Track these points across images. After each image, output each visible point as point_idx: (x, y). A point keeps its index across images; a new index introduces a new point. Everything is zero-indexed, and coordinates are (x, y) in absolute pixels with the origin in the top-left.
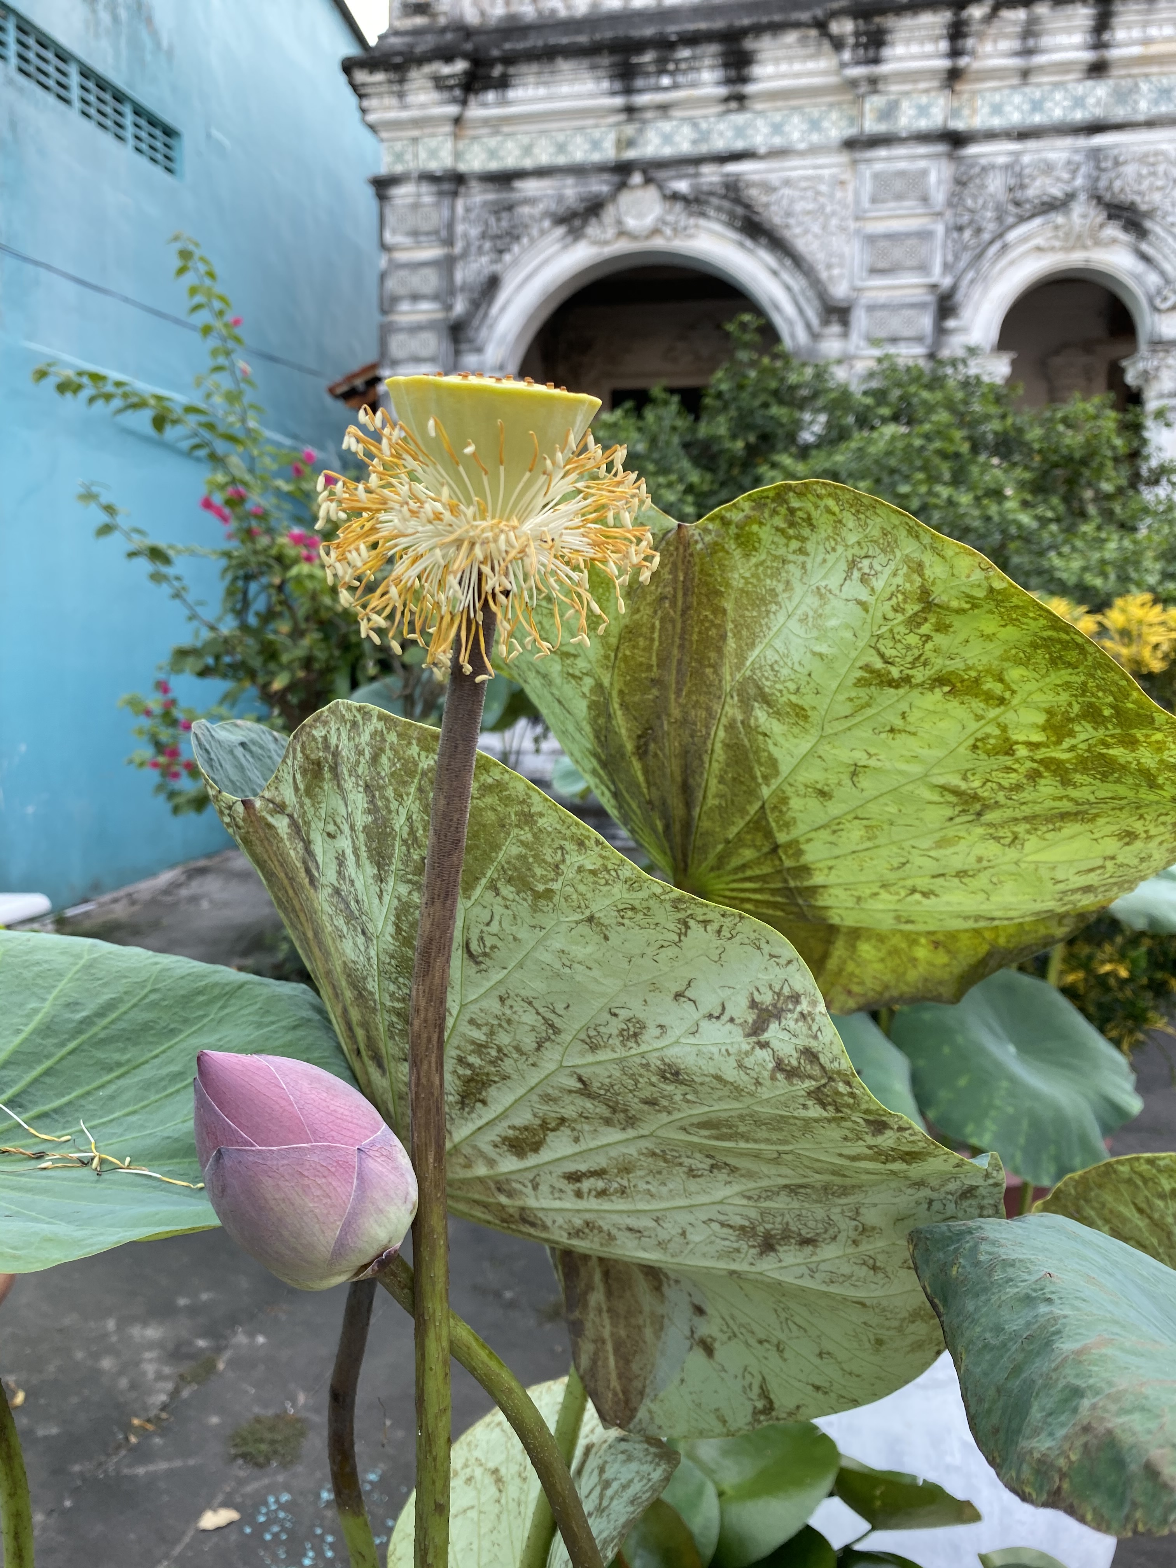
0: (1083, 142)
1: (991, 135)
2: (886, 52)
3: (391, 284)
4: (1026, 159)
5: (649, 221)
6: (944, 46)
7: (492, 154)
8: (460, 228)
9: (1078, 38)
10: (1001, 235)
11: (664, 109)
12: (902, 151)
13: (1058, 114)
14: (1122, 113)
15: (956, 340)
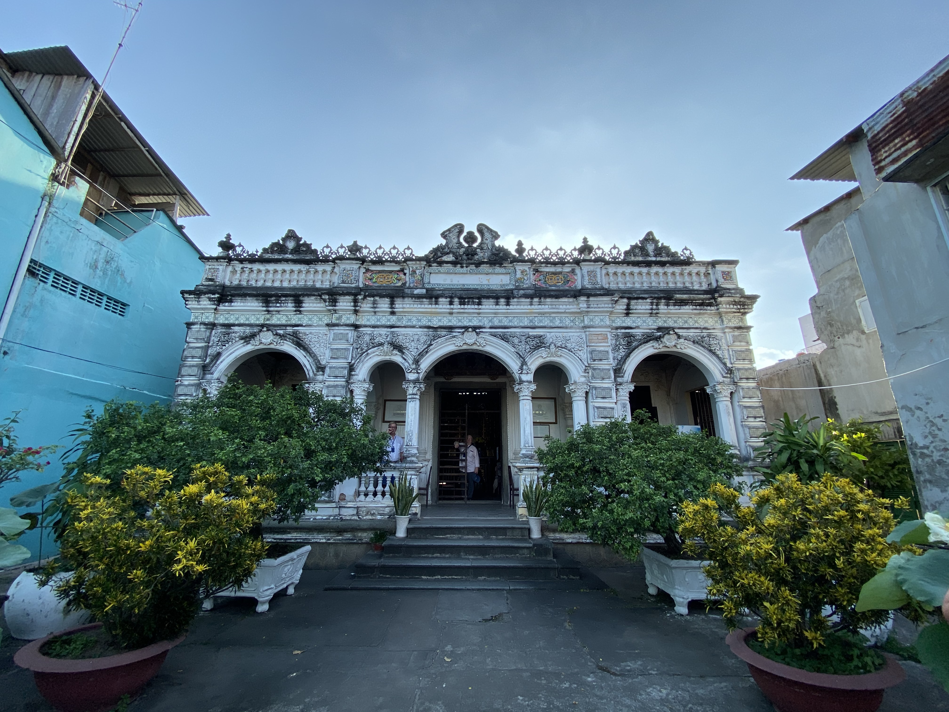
0: (389, 330)
1: (366, 326)
2: (338, 304)
3: (185, 353)
4: (375, 333)
5: (269, 341)
6: (352, 304)
7: (226, 319)
8: (212, 338)
9: (387, 306)
10: (366, 351)
11: (278, 311)
12: (342, 328)
13: (383, 323)
14: (399, 324)
15: (355, 377)
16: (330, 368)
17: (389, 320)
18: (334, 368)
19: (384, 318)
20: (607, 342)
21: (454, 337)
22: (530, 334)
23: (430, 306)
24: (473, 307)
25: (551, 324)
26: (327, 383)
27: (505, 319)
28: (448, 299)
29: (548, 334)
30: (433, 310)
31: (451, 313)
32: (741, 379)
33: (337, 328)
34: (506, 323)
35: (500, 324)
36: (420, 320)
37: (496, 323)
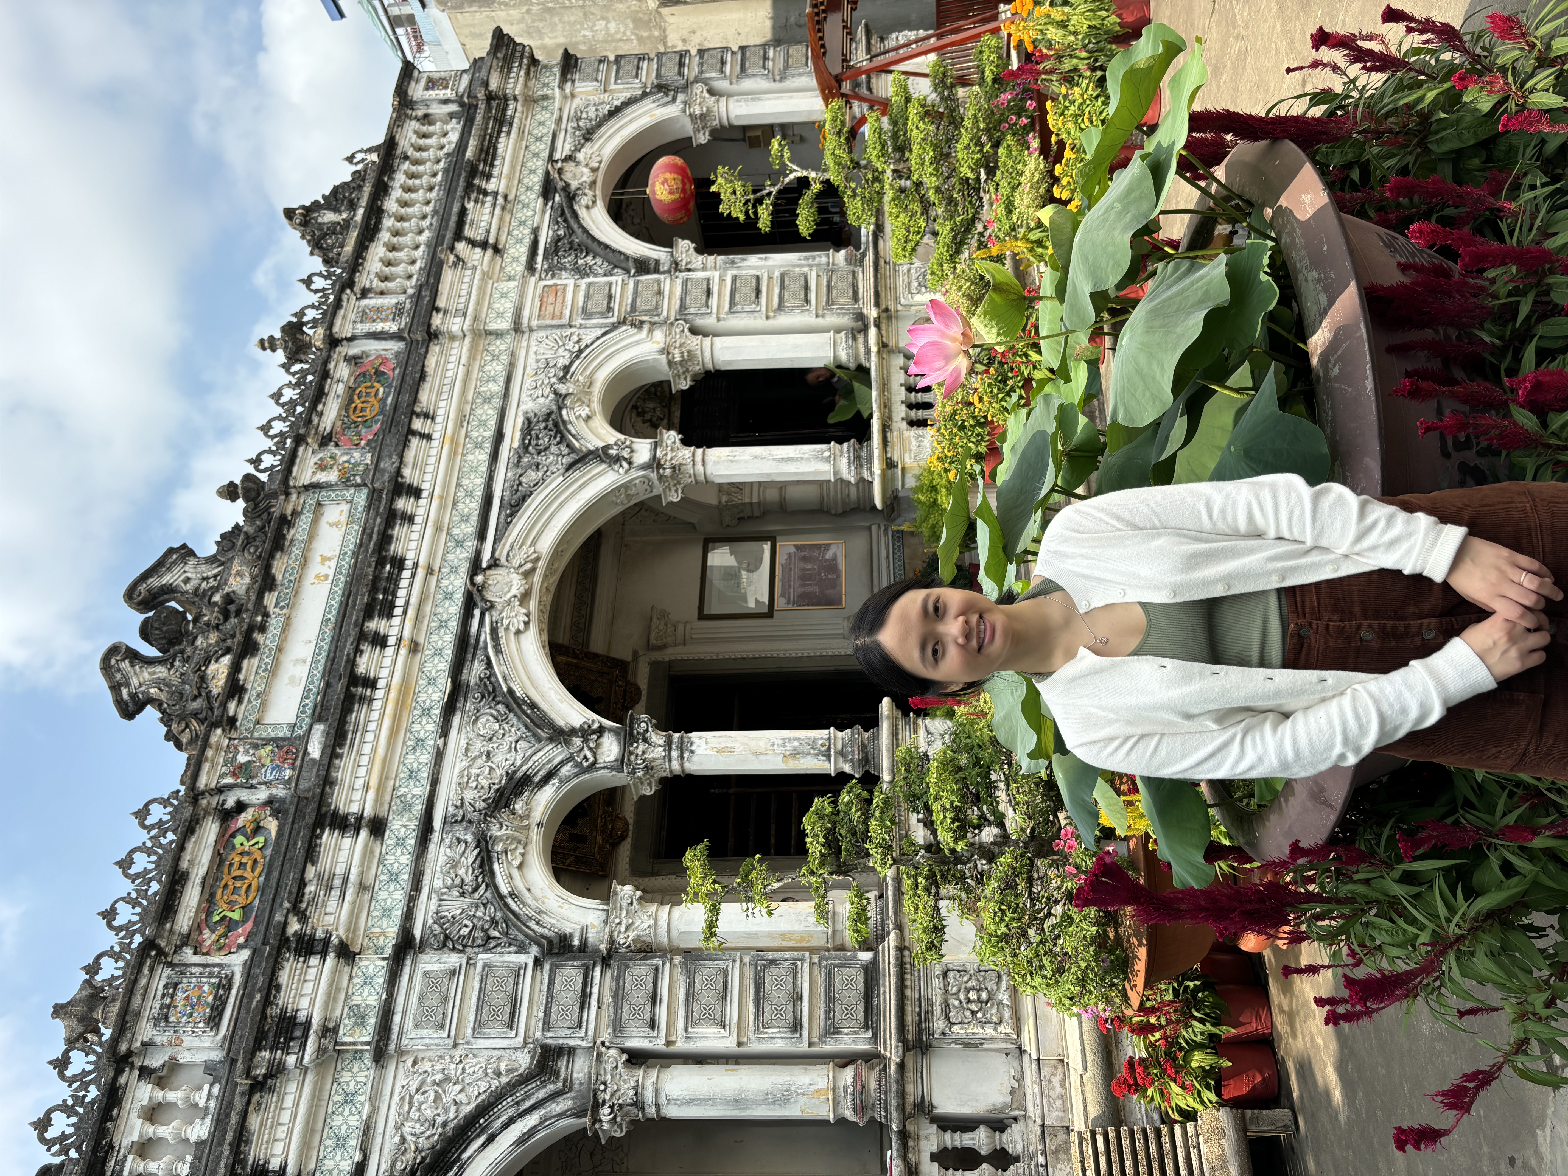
0: (435, 837)
2: (302, 1016)
4: (438, 882)
6: (314, 961)
9: (347, 842)
12: (401, 1000)
13: (406, 860)
14: (419, 807)
15: (592, 937)
16: (547, 1025)
17: (401, 842)
18: (547, 1012)
19: (390, 859)
20: (566, 286)
21: (494, 631)
22: (516, 444)
23: (377, 705)
24: (404, 583)
25: (497, 402)
26: (606, 1036)
27: (461, 506)
28: (366, 647)
29: (523, 407)
30: (393, 695)
31: (415, 647)
32: (680, 74)
33: (397, 1018)
34: (473, 506)
35: (474, 519)
36: (420, 742)
37: (470, 528)
